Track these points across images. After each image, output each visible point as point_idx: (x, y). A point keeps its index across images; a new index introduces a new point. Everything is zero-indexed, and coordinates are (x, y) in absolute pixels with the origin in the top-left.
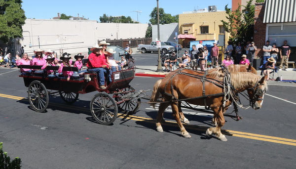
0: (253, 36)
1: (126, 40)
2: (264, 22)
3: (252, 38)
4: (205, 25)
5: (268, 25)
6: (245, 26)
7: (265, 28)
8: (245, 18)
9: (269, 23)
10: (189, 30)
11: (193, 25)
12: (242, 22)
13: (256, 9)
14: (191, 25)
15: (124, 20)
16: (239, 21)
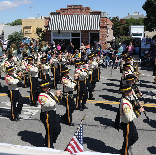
2: (49, 29)
5: (52, 31)
7: (51, 32)
9: (53, 30)
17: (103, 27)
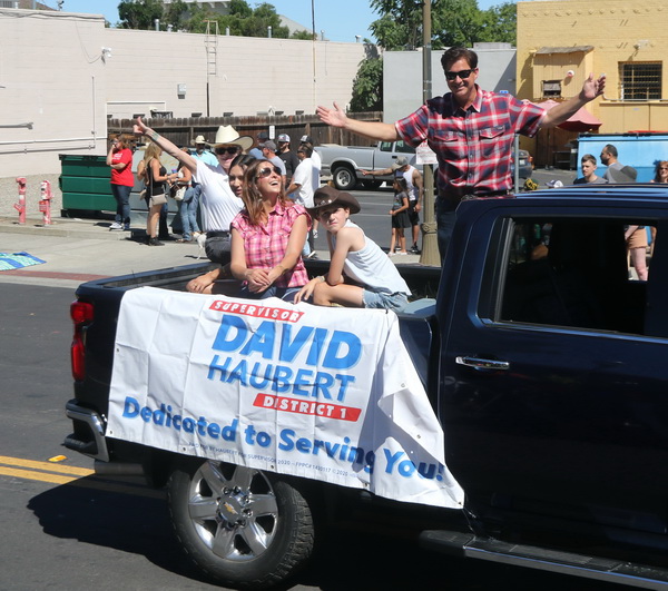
1: (251, 120)
4: (644, 56)
10: (568, 79)
11: (588, 58)
14: (576, 56)
15: (244, 21)
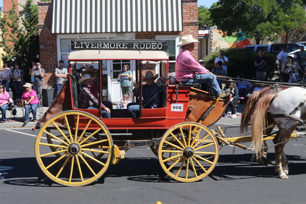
0: (39, 53)
2: (53, 32)
3: (38, 57)
5: (59, 37)
6: (26, 37)
7: (56, 42)
8: (25, 25)
12: (21, 30)
13: (40, 11)
16: (16, 29)
17: (188, 24)
